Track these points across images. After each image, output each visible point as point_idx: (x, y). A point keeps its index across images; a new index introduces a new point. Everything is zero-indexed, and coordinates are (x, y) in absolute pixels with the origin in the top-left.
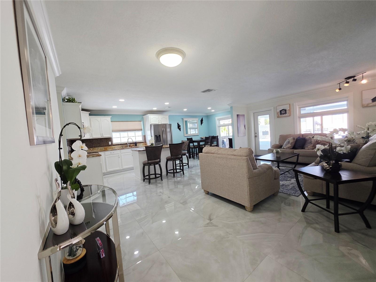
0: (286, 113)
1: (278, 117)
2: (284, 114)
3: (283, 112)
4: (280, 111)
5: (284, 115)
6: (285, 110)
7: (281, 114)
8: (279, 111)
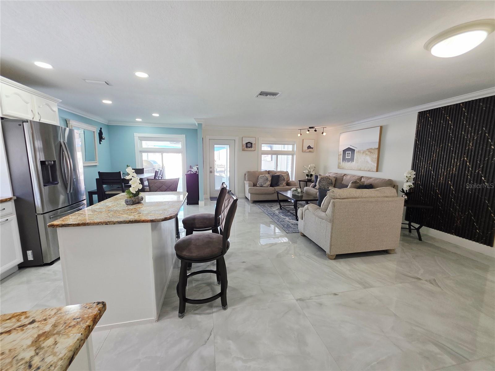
0: (251, 147)
1: (243, 150)
2: (249, 147)
3: (249, 145)
4: (246, 143)
5: (250, 149)
6: (252, 144)
7: (247, 147)
8: (244, 143)
